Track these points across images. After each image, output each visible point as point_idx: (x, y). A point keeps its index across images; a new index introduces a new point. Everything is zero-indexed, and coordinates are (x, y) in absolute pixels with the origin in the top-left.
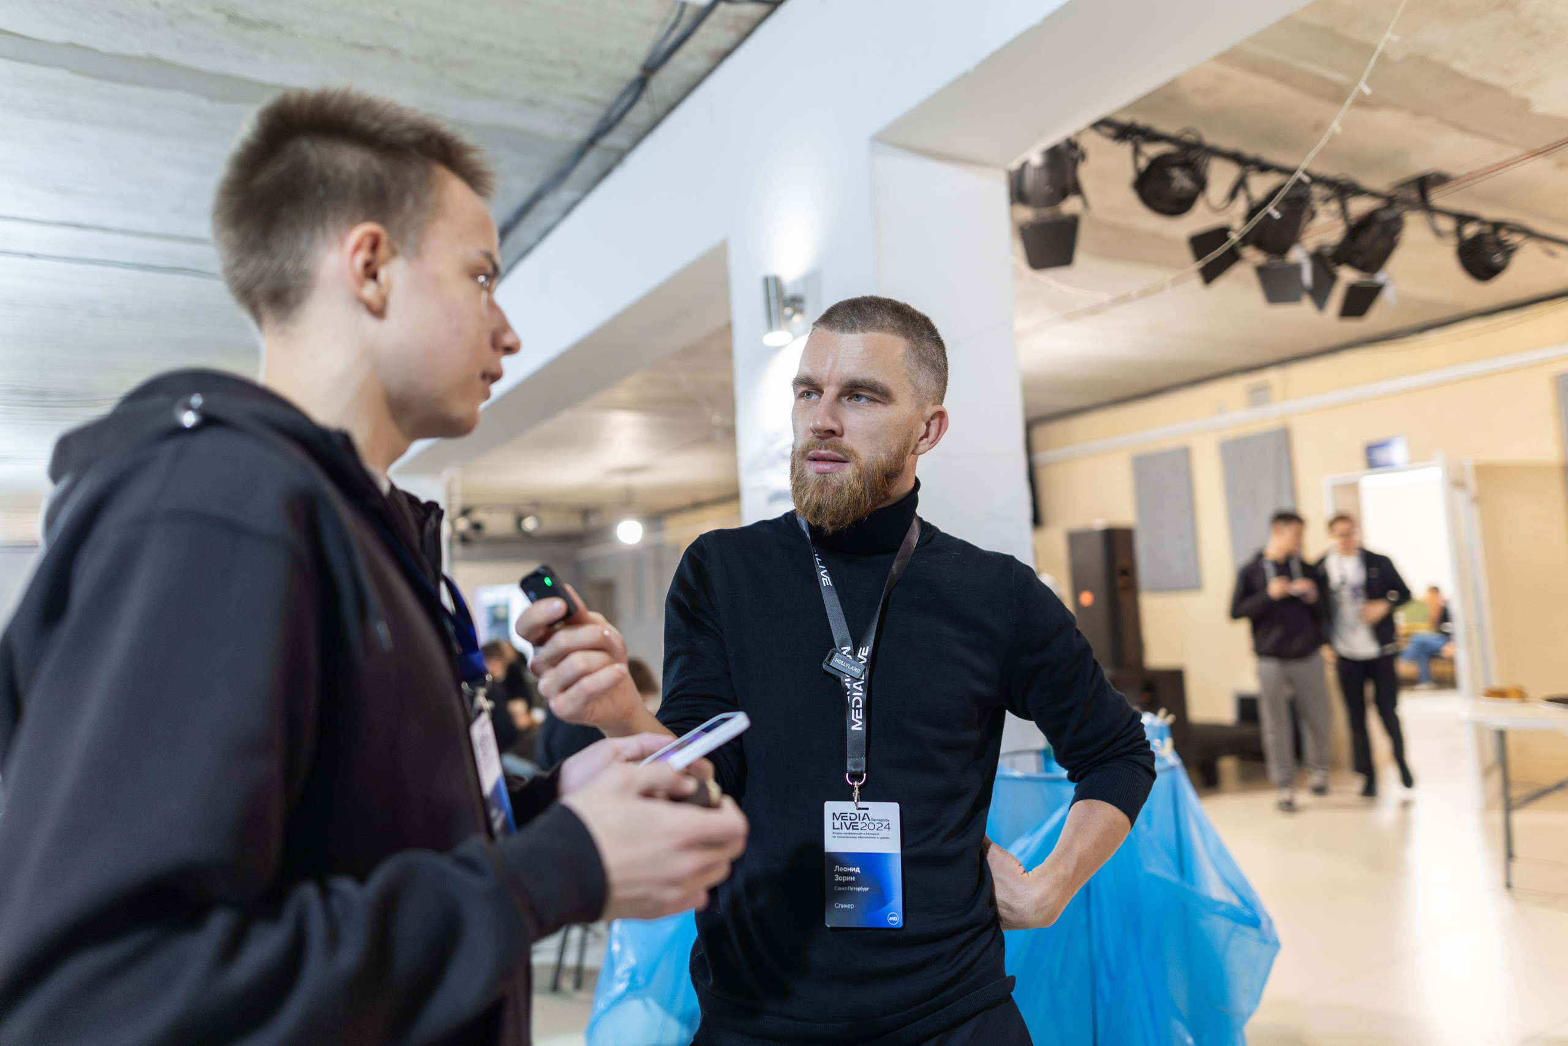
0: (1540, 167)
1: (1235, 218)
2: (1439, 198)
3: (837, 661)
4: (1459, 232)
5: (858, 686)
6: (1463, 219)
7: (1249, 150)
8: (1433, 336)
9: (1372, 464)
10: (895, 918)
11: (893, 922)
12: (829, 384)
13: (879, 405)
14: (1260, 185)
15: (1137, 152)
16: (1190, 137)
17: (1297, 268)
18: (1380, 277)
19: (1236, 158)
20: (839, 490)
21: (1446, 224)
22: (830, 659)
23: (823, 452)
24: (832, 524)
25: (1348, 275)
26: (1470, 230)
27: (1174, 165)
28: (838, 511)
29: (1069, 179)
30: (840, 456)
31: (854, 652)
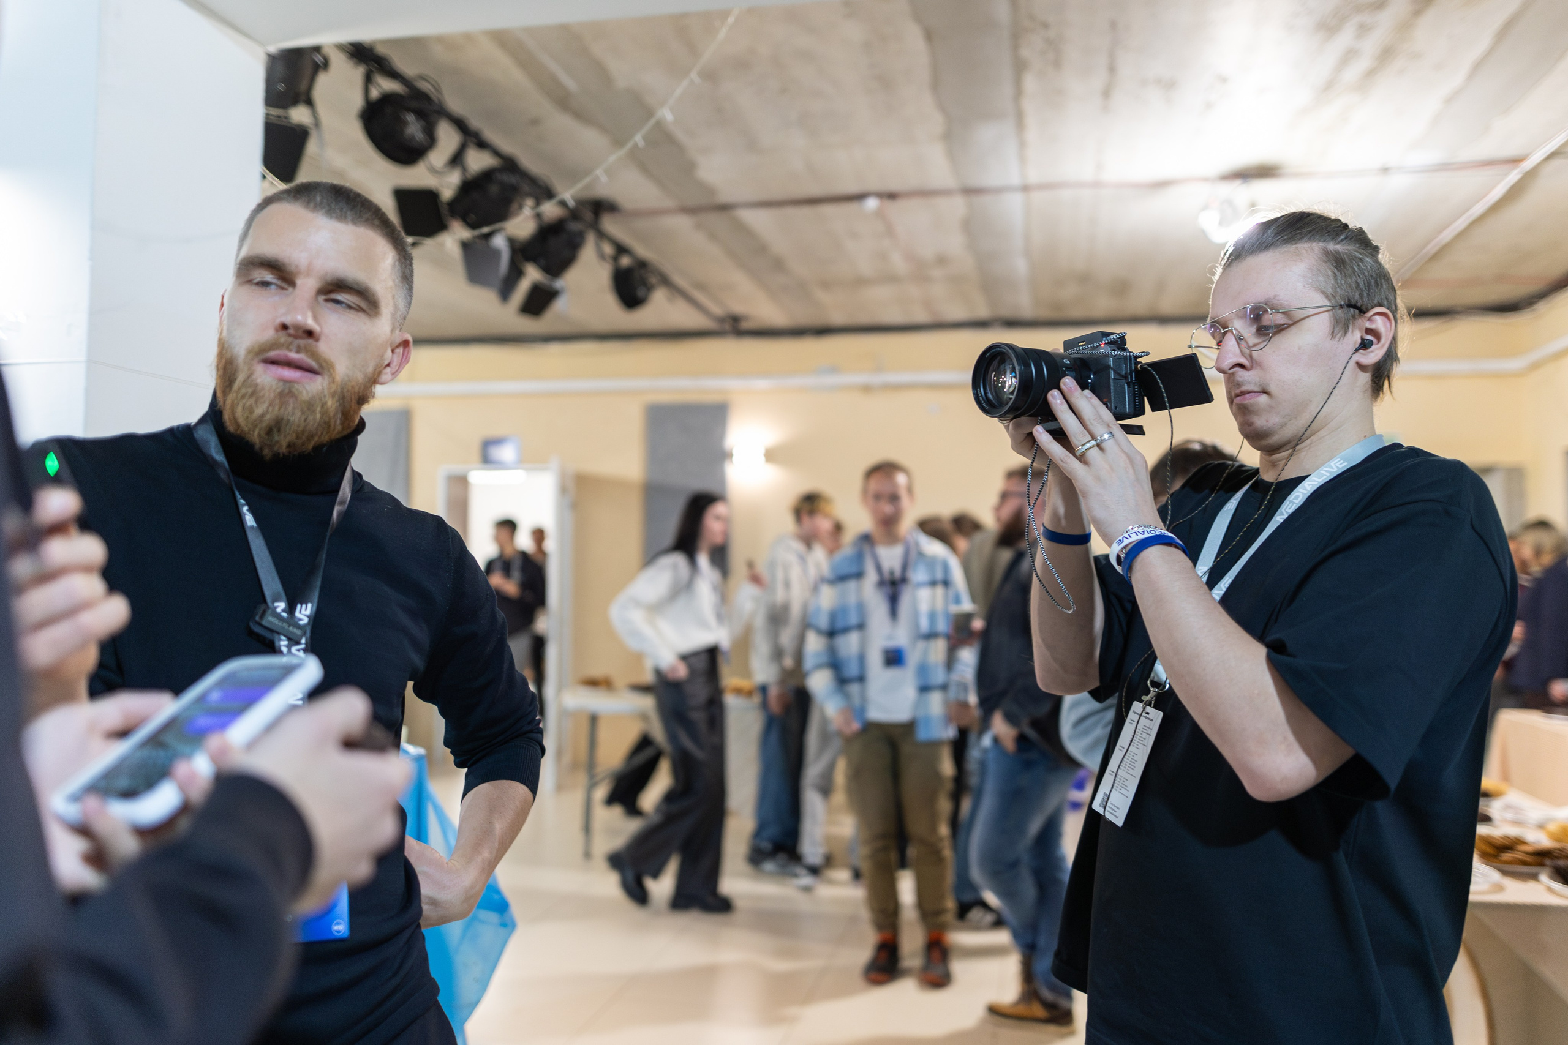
0: (682, 224)
1: (448, 185)
2: (609, 224)
3: (271, 619)
4: (615, 259)
5: (298, 650)
6: (621, 249)
7: (475, 122)
8: (555, 348)
9: (487, 460)
10: (340, 927)
11: (339, 931)
12: (308, 274)
13: (361, 314)
14: (478, 161)
15: (368, 80)
16: (424, 86)
17: (496, 253)
18: (559, 284)
19: (460, 124)
20: (310, 406)
21: (608, 249)
22: (262, 616)
23: (293, 355)
24: (289, 446)
25: (532, 275)
26: (625, 261)
27: (410, 110)
28: (303, 431)
29: (303, 87)
30: (314, 364)
31: (291, 609)
